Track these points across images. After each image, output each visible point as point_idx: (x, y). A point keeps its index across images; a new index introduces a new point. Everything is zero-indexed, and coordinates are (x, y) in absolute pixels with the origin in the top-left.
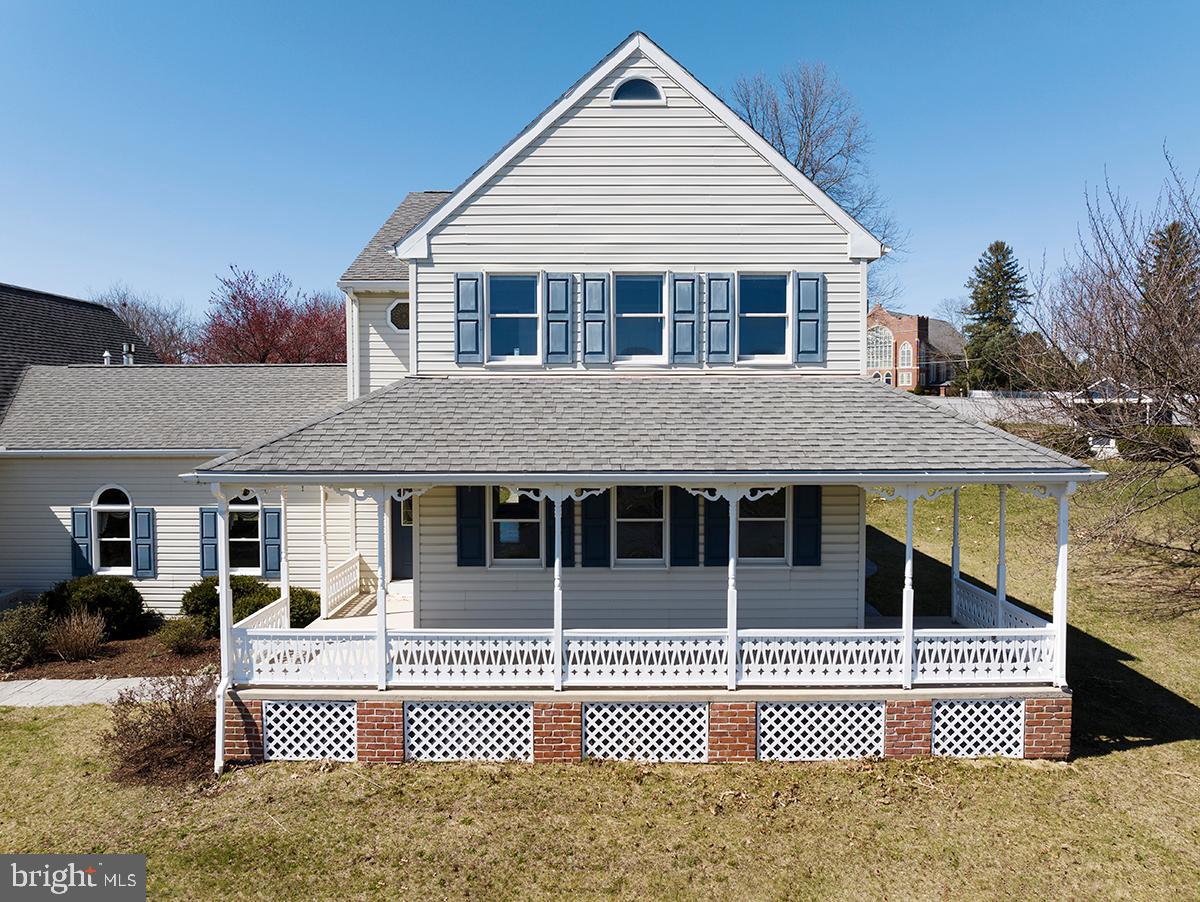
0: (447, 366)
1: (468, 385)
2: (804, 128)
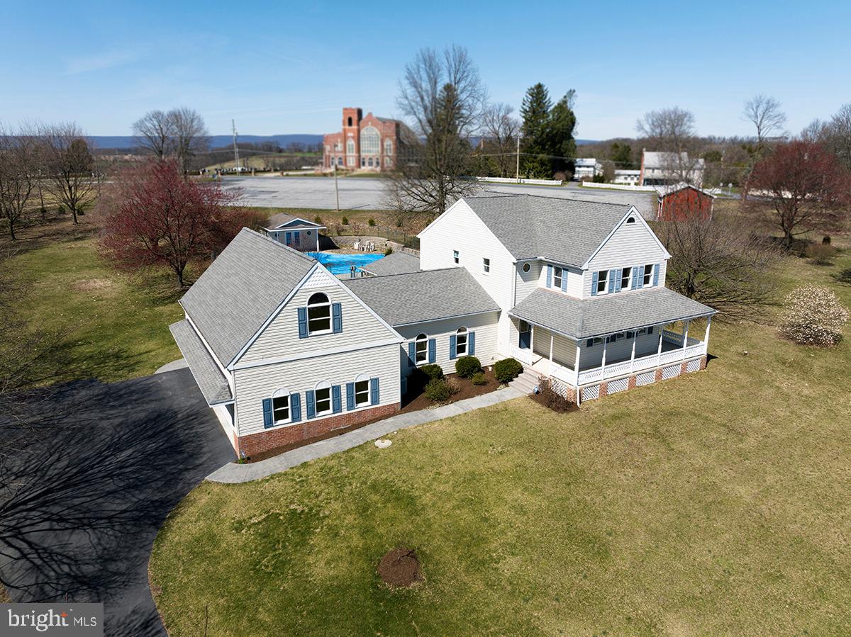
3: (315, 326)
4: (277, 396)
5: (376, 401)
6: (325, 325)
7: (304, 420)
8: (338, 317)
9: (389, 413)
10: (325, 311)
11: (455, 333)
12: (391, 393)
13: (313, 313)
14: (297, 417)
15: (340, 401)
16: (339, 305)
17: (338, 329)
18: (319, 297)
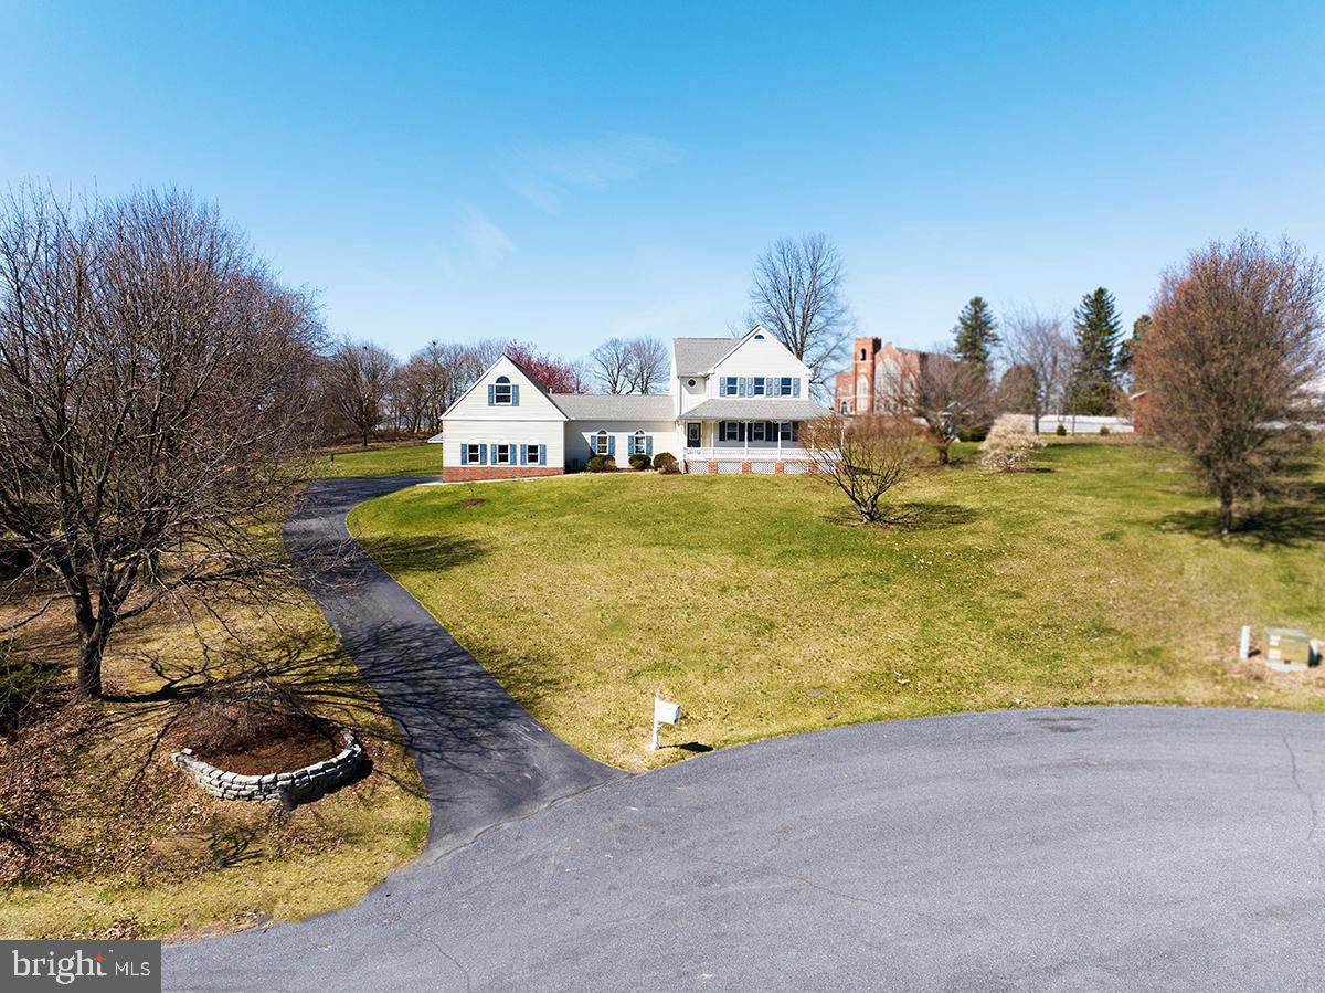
0: (717, 397)
1: (723, 401)
2: (813, 269)
3: (499, 399)
4: (472, 443)
5: (543, 463)
6: (506, 399)
7: (489, 464)
8: (516, 394)
9: (554, 472)
10: (507, 389)
11: (633, 434)
12: (556, 459)
13: (499, 390)
14: (484, 462)
15: (515, 457)
16: (517, 386)
17: (516, 403)
18: (503, 379)
